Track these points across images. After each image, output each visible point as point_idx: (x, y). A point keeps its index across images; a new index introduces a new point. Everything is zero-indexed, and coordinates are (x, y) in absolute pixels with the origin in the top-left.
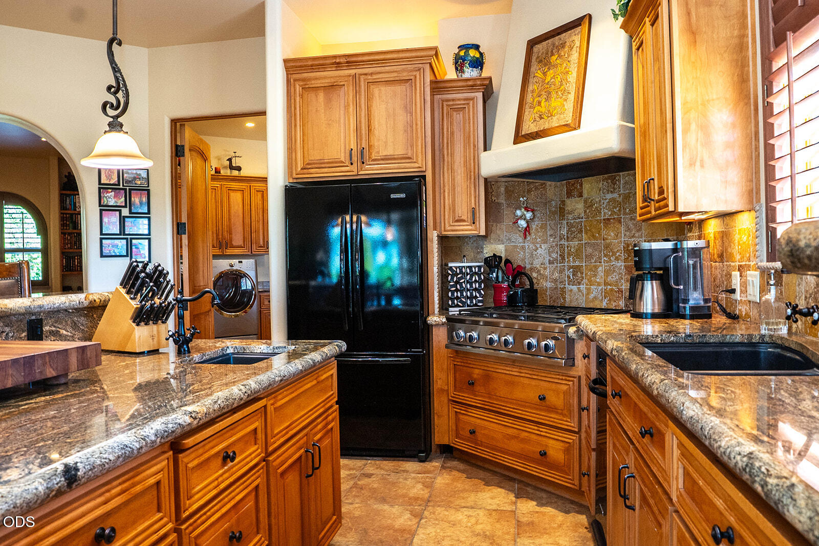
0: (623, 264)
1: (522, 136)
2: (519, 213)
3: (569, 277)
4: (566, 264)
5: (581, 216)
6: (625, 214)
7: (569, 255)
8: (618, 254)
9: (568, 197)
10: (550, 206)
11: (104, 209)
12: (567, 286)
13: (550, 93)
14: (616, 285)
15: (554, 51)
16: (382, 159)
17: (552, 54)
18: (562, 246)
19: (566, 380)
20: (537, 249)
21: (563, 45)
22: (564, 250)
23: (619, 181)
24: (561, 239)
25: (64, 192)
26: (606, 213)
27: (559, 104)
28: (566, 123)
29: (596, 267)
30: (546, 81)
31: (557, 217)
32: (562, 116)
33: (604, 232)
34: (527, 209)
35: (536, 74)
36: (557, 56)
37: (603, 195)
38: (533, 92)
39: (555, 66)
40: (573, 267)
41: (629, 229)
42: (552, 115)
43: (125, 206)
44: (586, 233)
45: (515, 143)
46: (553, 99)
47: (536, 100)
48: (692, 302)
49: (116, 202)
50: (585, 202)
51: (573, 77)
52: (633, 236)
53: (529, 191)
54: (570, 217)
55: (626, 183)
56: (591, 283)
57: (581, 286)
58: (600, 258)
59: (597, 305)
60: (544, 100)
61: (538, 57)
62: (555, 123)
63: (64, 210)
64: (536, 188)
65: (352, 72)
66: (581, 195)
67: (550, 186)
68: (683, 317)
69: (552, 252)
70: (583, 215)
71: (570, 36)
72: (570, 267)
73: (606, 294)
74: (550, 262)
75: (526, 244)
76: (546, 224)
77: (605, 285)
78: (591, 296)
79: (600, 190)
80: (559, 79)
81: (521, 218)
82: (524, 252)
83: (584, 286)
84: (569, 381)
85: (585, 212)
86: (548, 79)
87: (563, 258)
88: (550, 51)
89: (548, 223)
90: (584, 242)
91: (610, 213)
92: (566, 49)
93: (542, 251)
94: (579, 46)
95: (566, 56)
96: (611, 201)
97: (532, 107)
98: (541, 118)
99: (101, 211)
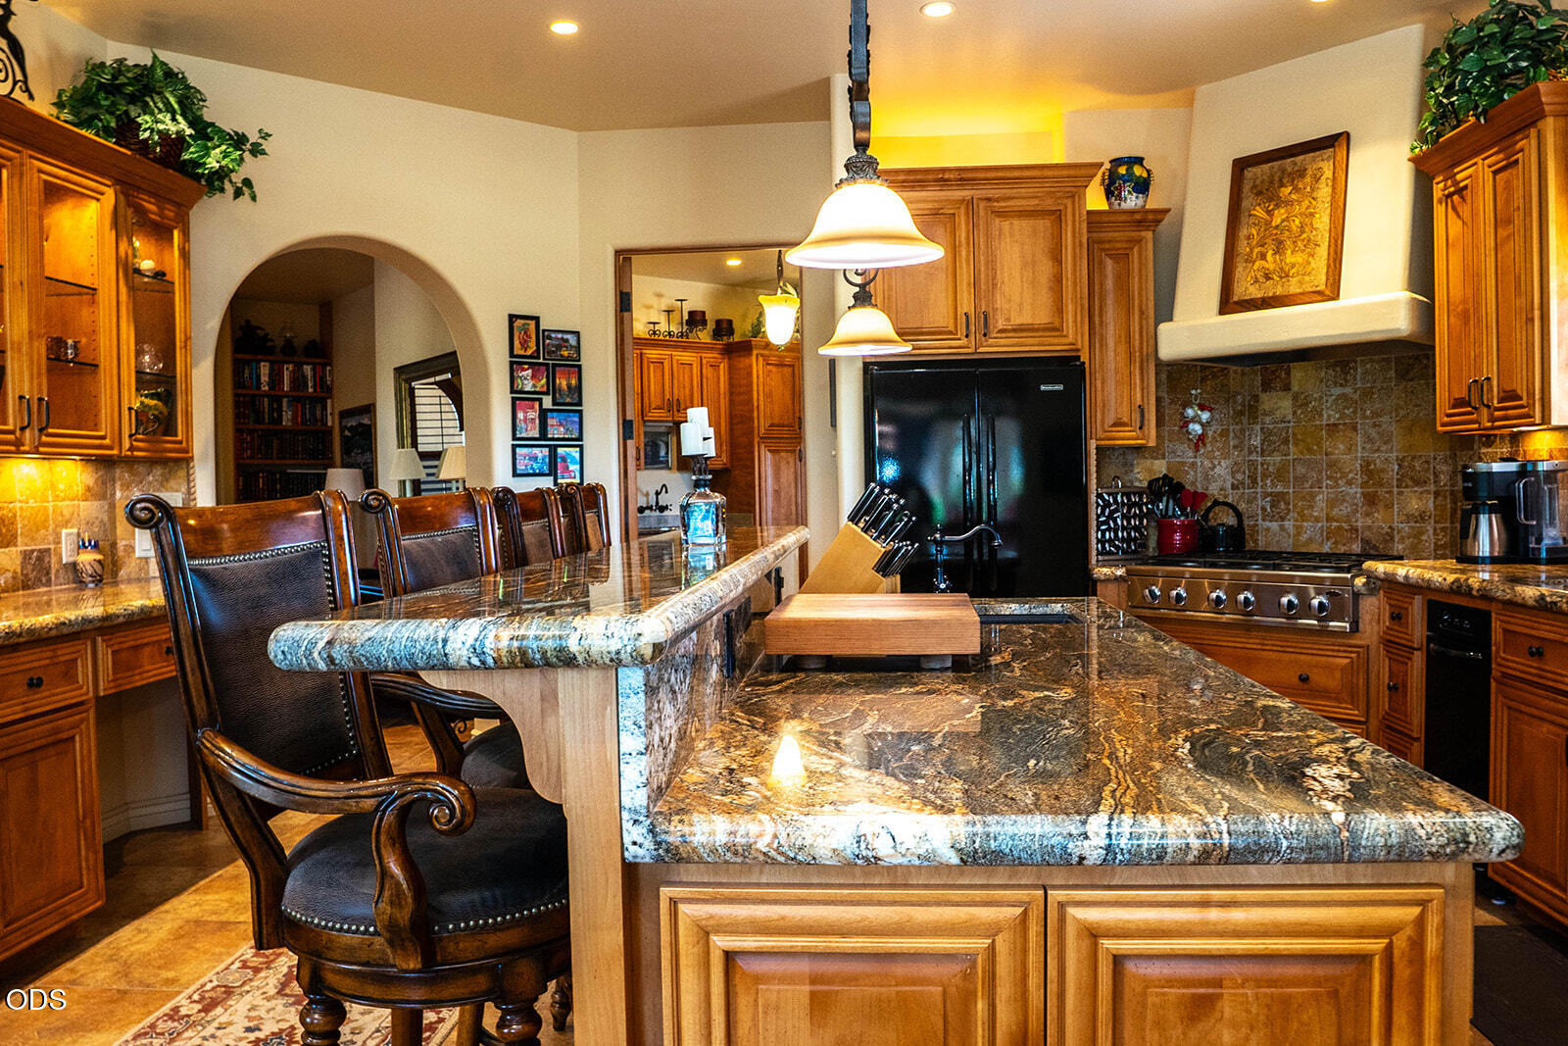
0: (1359, 490)
1: (1236, 303)
2: (1190, 412)
3: (1264, 509)
4: (1259, 490)
5: (1287, 419)
6: (1364, 417)
7: (1265, 476)
8: (1351, 475)
9: (1264, 390)
10: (1235, 402)
11: (519, 398)
12: (1260, 522)
13: (1281, 242)
14: (1348, 521)
15: (1285, 181)
16: (1014, 330)
17: (1282, 185)
18: (1252, 463)
19: (1345, 651)
20: (1215, 467)
21: (1302, 173)
22: (1256, 469)
23: (1356, 370)
24: (1250, 453)
25: (240, 356)
26: (1329, 415)
27: (1300, 260)
28: (1314, 289)
29: (1313, 496)
30: (1274, 224)
31: (1245, 420)
32: (1307, 278)
33: (1326, 444)
34: (1202, 408)
35: (1253, 212)
36: (1290, 188)
37: (1325, 388)
38: (1248, 238)
39: (1289, 203)
40: (1271, 494)
41: (1370, 440)
42: (1287, 276)
43: (547, 393)
44: (1296, 445)
45: (1222, 312)
46: (1289, 252)
47: (1256, 250)
48: (1546, 542)
49: (534, 386)
50: (1295, 398)
51: (1323, 221)
52: (1378, 450)
53: (1203, 380)
54: (1268, 419)
55: (1366, 373)
56: (1303, 517)
57: (1286, 523)
58: (1319, 481)
59: (1314, 548)
60: (1271, 252)
61: (1254, 186)
62: (1294, 288)
63: (239, 388)
64: (1215, 376)
65: (966, 194)
66: (1287, 388)
67: (1235, 372)
68: (1537, 561)
69: (1238, 471)
70: (1290, 417)
71: (1314, 160)
72: (1266, 495)
73: (1330, 534)
74: (1234, 487)
75: (1198, 460)
76: (1228, 430)
77: (1327, 521)
78: (1304, 538)
79: (1322, 381)
80: (1297, 222)
81: (1193, 420)
82: (1196, 472)
83: (1292, 522)
84: (1351, 652)
85: (1295, 413)
86: (1277, 221)
87: (1254, 482)
88: (1276, 179)
89: (1231, 428)
90: (1291, 457)
91: (1337, 416)
92: (1308, 179)
93: (1222, 469)
94: (1330, 176)
95: (1308, 189)
96: (1339, 397)
97: (1249, 260)
98: (1267, 277)
99: (514, 400)
